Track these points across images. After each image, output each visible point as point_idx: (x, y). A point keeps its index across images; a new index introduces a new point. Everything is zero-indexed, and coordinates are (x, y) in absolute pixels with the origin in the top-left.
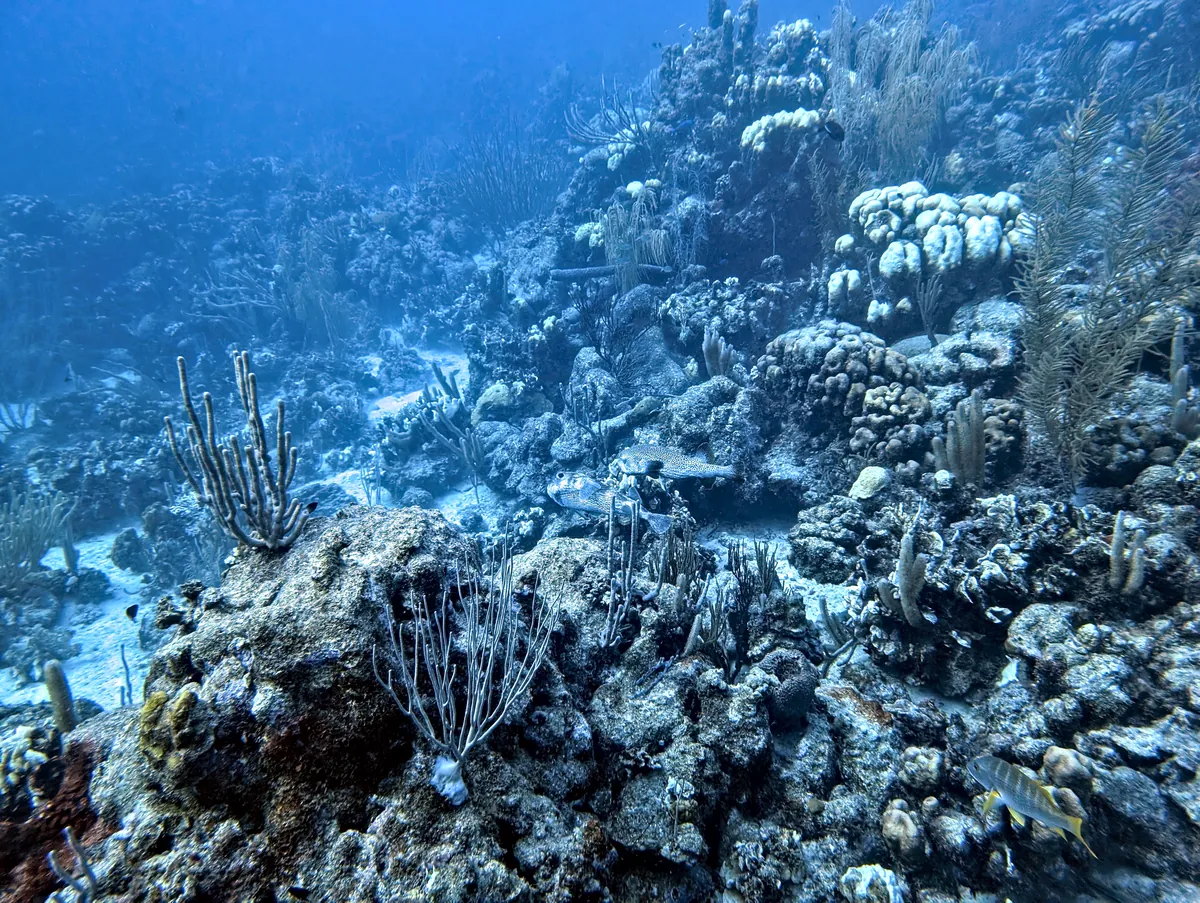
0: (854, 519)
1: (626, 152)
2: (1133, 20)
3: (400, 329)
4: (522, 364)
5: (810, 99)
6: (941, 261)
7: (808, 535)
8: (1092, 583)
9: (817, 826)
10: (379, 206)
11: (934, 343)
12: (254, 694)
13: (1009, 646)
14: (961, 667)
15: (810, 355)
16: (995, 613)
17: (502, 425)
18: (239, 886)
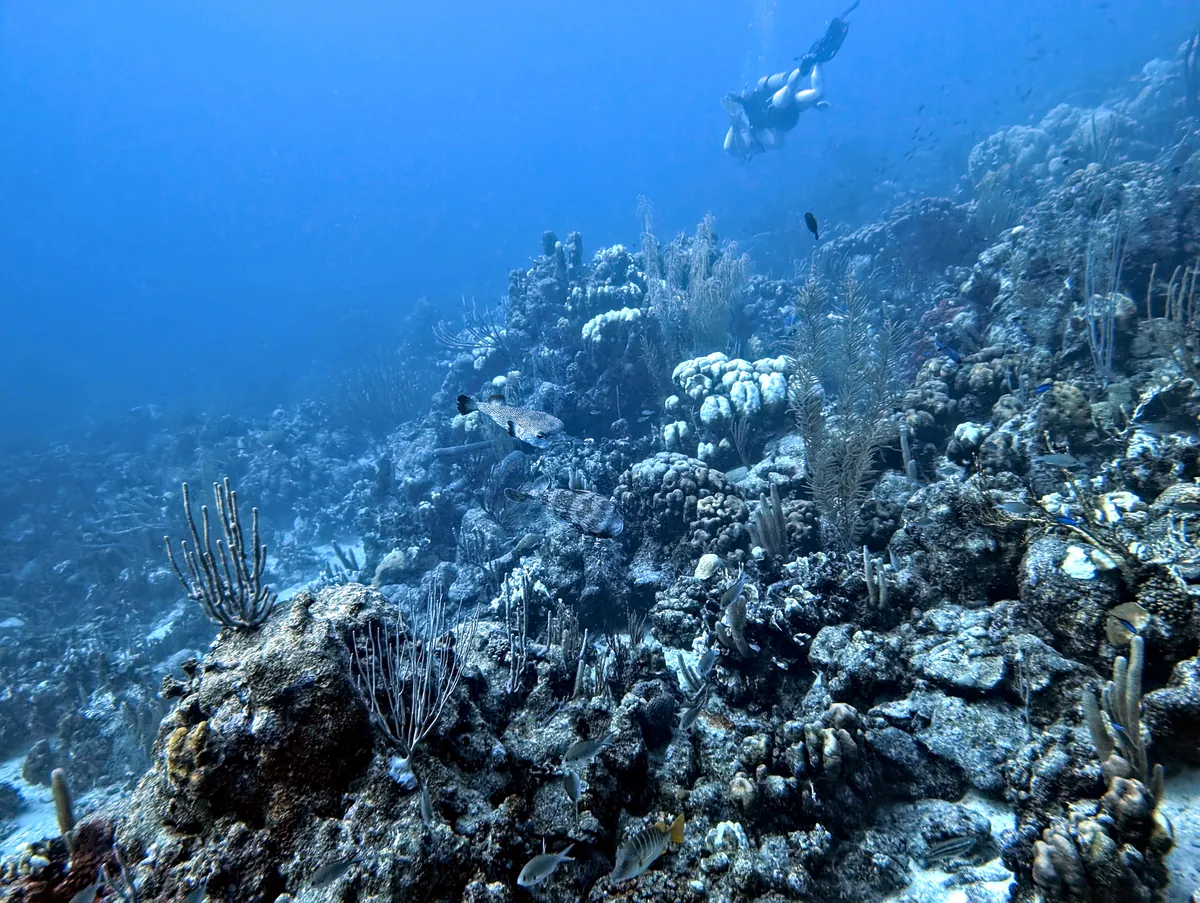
0: (696, 590)
1: (488, 355)
3: (293, 532)
4: (416, 532)
5: (631, 301)
6: (745, 408)
7: (664, 609)
9: (685, 809)
10: (265, 428)
11: (750, 469)
12: (251, 722)
13: (811, 658)
14: (787, 692)
15: (651, 478)
17: (401, 587)
18: (251, 866)
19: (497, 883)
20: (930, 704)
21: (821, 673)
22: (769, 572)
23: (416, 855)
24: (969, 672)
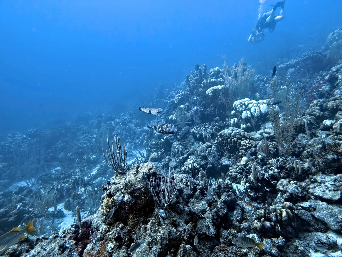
0: (242, 167)
1: (179, 99)
2: (293, 64)
7: (232, 172)
8: (292, 174)
9: (240, 229)
11: (257, 132)
14: (269, 197)
15: (227, 135)
16: (273, 182)
19: (188, 245)
20: (316, 204)
21: (280, 193)
22: (263, 162)
23: (167, 236)
24: (329, 195)
